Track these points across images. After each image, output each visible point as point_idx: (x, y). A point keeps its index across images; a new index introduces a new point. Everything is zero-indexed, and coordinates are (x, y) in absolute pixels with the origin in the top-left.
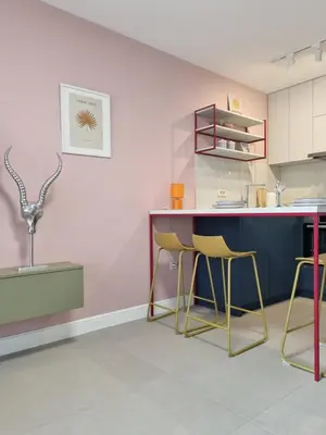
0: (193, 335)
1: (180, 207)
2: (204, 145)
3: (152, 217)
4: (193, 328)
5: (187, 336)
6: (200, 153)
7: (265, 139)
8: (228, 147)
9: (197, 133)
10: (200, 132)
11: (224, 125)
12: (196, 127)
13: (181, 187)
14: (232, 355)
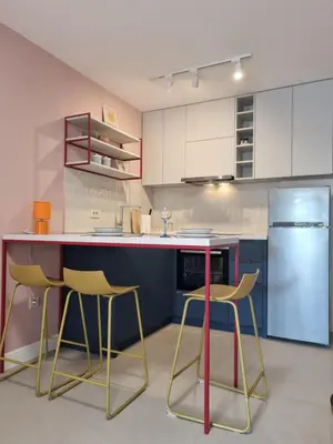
0: (59, 395)
1: (46, 232)
2: (76, 158)
3: (6, 243)
4: (59, 384)
5: (52, 398)
6: (71, 166)
7: (141, 159)
8: (103, 163)
9: (67, 143)
10: (70, 143)
11: (99, 138)
12: (66, 137)
13: (47, 206)
14: (111, 417)
